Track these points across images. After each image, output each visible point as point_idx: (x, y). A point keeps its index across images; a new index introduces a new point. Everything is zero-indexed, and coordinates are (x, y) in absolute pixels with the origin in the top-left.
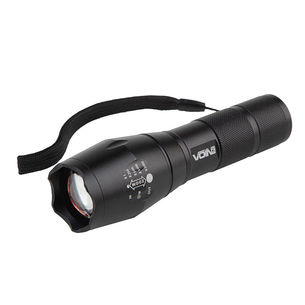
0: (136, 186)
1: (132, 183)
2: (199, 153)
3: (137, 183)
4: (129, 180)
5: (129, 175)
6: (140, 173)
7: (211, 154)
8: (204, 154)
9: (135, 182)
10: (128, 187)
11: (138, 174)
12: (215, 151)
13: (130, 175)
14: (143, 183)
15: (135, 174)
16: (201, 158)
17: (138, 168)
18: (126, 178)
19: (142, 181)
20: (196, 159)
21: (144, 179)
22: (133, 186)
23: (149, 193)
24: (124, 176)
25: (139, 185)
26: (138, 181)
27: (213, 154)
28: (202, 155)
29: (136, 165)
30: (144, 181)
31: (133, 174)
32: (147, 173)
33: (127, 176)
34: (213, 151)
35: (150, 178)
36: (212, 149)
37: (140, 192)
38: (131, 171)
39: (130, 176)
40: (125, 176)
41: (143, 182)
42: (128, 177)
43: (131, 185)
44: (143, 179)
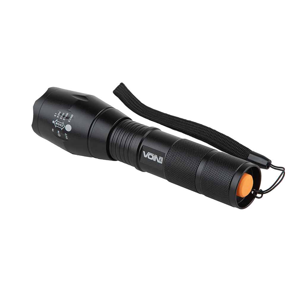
0: (57, 125)
2: (149, 154)
4: (56, 118)
6: (64, 119)
7: (158, 161)
9: (58, 123)
10: (53, 122)
11: (62, 119)
12: (162, 161)
13: (58, 116)
15: (61, 118)
16: (149, 158)
17: (66, 116)
18: (55, 116)
23: (67, 138)
25: (59, 126)
26: (60, 123)
27: (159, 162)
28: (151, 157)
29: (67, 114)
30: (63, 126)
31: (60, 117)
32: (69, 123)
33: (57, 115)
35: (68, 128)
36: (160, 159)
37: (59, 132)
38: (61, 114)
39: (58, 117)
40: (56, 114)
42: (56, 116)
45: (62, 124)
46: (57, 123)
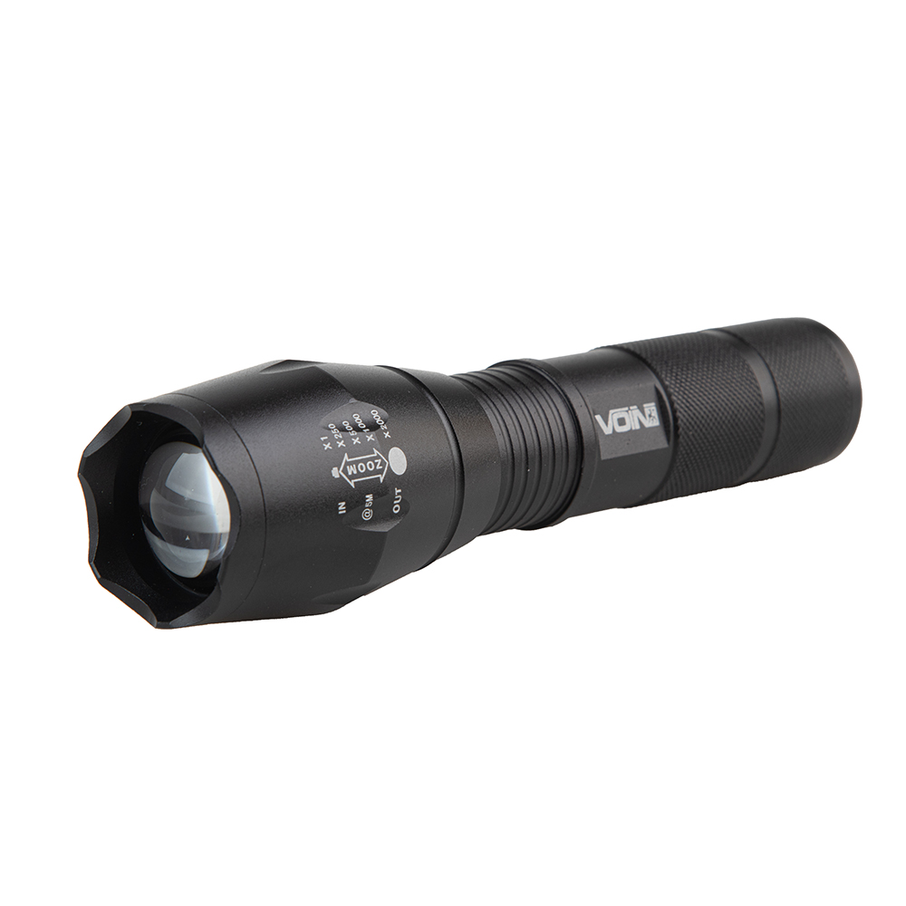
0: (359, 475)
1: (348, 464)
2: (615, 414)
3: (362, 468)
4: (338, 453)
5: (337, 440)
6: (370, 438)
7: (647, 424)
8: (627, 421)
9: (357, 463)
10: (336, 473)
11: (363, 440)
13: (340, 440)
14: (381, 472)
15: (356, 441)
17: (362, 424)
18: (327, 446)
19: (376, 464)
20: (607, 430)
21: (380, 458)
22: (350, 473)
23: (396, 509)
24: (322, 439)
25: (368, 473)
26: (365, 461)
27: (650, 425)
28: (622, 422)
29: (357, 417)
30: (383, 464)
32: (391, 444)
33: (333, 441)
34: (650, 416)
35: (398, 461)
36: (647, 411)
37: (370, 498)
38: (344, 431)
39: (341, 444)
40: (326, 442)
41: (378, 467)
42: (334, 444)
43: (345, 471)
44: (378, 457)
45: (372, 459)
46: (351, 470)
